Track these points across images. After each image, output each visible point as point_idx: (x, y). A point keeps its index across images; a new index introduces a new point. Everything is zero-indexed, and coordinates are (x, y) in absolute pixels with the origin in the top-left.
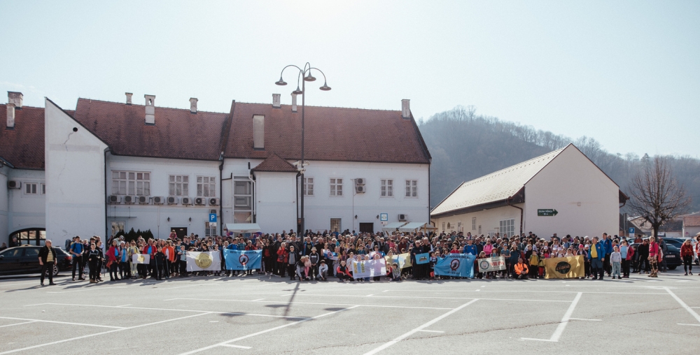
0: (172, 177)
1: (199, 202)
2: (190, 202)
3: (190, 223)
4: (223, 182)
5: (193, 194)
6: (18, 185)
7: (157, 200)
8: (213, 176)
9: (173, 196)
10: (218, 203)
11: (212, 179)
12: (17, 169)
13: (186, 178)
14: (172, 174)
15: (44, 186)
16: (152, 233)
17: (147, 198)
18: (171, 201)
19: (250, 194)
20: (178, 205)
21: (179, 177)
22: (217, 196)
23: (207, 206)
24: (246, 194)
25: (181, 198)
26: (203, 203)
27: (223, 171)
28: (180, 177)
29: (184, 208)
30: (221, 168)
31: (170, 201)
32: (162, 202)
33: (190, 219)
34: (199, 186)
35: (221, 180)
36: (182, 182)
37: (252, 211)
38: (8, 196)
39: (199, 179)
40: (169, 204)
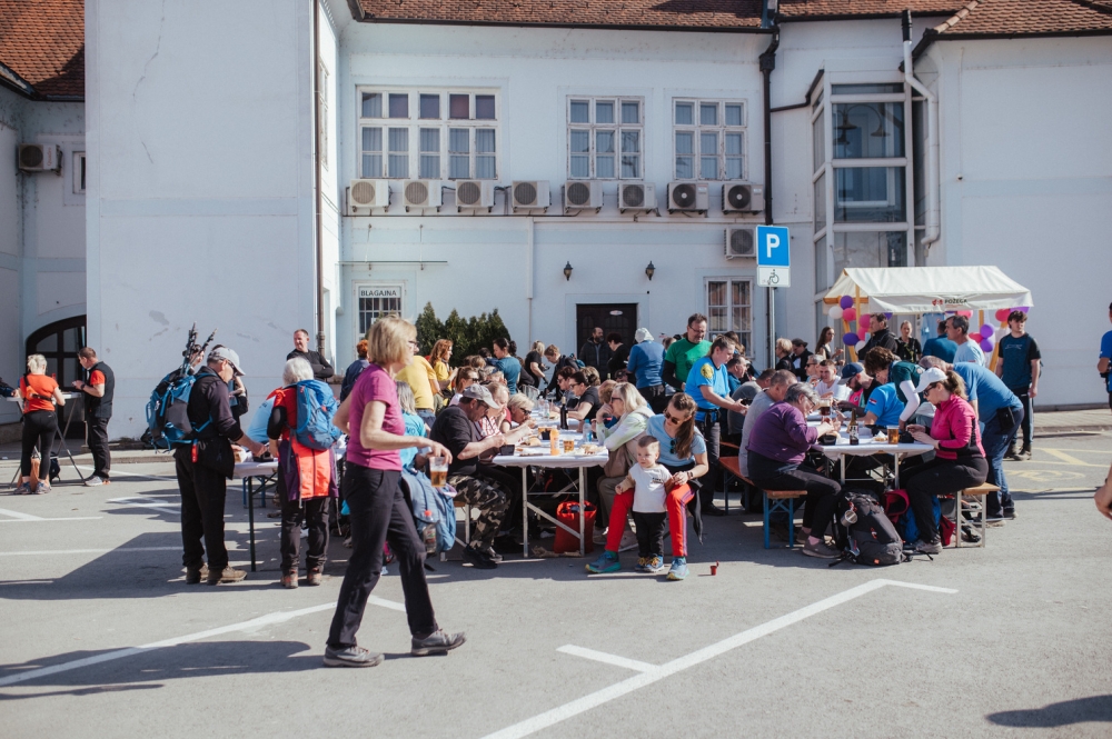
0: (578, 108)
1: (683, 201)
2: (649, 201)
3: (649, 285)
4: (774, 117)
5: (658, 169)
6: (49, 162)
7: (526, 192)
8: (735, 98)
9: (584, 180)
10: (757, 202)
11: (736, 109)
12: (45, 99)
13: (632, 107)
14: (580, 95)
15: (83, 160)
16: (507, 323)
17: (487, 188)
18: (577, 196)
19: (902, 154)
20: (602, 216)
21: (605, 106)
22: (754, 175)
23: (715, 216)
24: (883, 156)
25: (614, 185)
26: (701, 203)
27: (774, 77)
28: (611, 104)
29: (627, 227)
30: (767, 63)
31: (574, 200)
32: (542, 200)
33: (650, 271)
34: (683, 138)
35: (768, 111)
36: (617, 124)
37: (908, 226)
38: (22, 198)
39: (683, 109)
40: (567, 213)
